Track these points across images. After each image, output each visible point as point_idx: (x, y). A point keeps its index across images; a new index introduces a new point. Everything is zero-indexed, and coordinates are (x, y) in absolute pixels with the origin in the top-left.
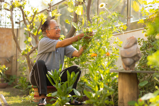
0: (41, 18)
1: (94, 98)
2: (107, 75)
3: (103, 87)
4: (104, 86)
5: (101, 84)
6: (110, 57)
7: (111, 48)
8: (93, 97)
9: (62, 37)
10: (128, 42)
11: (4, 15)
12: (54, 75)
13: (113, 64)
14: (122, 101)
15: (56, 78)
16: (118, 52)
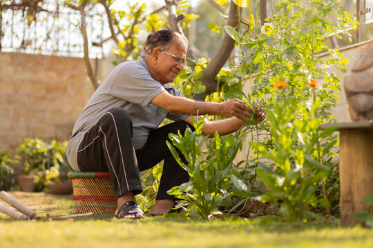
0: (151, 24)
1: (281, 189)
2: (311, 133)
3: (302, 161)
4: (304, 158)
5: (299, 154)
6: (319, 96)
7: (321, 75)
8: (279, 186)
9: (201, 64)
10: (361, 57)
11: (66, 27)
12: (185, 144)
13: (326, 111)
14: (349, 198)
15: (188, 149)
16: (338, 84)
